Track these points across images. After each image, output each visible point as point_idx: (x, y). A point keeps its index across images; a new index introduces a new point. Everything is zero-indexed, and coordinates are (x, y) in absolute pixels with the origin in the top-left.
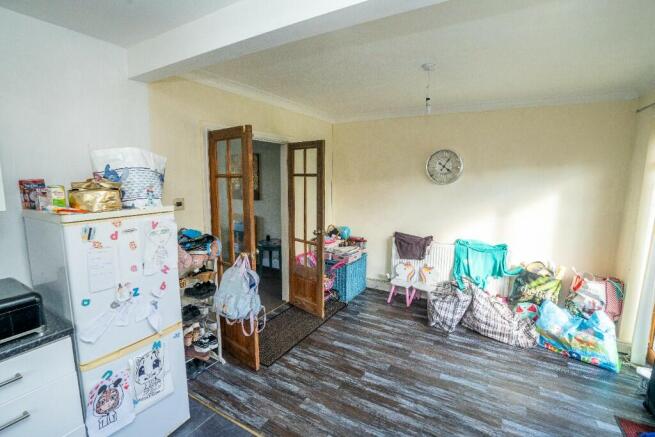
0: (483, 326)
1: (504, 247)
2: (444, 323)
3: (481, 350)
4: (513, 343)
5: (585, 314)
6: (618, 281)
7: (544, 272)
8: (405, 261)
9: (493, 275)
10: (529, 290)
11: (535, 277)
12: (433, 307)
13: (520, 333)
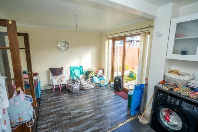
0: (85, 87)
1: (82, 67)
2: (76, 90)
3: (88, 92)
4: (91, 88)
5: (99, 77)
6: (102, 69)
7: (92, 71)
8: (55, 77)
9: (80, 74)
10: (90, 75)
11: (90, 72)
12: (72, 87)
13: (92, 85)
